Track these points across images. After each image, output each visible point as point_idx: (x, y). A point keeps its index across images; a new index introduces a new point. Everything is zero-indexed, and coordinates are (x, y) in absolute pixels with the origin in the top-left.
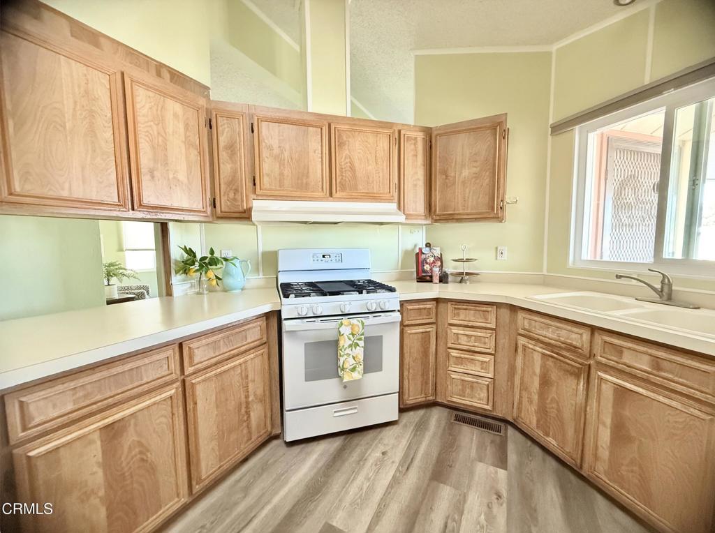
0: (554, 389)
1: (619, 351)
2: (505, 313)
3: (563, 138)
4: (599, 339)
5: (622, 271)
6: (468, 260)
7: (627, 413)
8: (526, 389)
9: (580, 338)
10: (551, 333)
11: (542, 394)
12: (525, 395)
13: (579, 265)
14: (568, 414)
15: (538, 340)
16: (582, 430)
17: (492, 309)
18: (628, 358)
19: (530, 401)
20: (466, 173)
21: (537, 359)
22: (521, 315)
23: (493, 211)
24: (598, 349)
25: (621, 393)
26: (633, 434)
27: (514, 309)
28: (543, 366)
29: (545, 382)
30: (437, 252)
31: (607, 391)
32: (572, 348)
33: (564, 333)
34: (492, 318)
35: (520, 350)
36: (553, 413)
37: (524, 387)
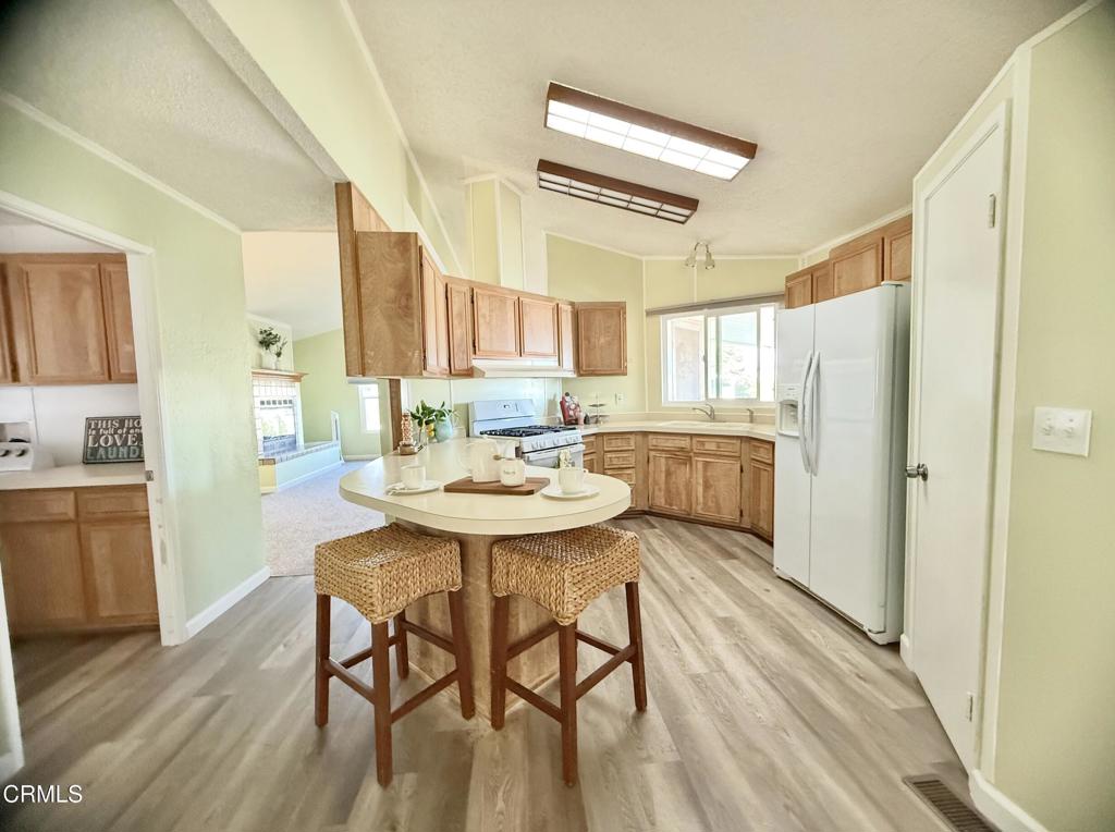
0: (674, 477)
1: (703, 443)
2: (639, 438)
3: (654, 319)
4: (695, 440)
5: (694, 406)
6: (601, 405)
7: (709, 474)
8: (658, 484)
9: (684, 443)
10: (670, 444)
11: (667, 482)
12: (657, 487)
13: (667, 405)
14: (682, 489)
15: (663, 450)
16: (689, 495)
17: (632, 437)
18: (707, 446)
19: (660, 490)
20: (602, 340)
21: (663, 460)
22: (650, 437)
23: (620, 370)
24: (694, 447)
25: (706, 464)
26: (712, 483)
27: (645, 434)
28: (667, 464)
29: (668, 474)
30: (576, 400)
31: (700, 466)
32: (682, 449)
33: (676, 442)
34: (632, 443)
35: (651, 459)
36: (674, 490)
37: (656, 483)
